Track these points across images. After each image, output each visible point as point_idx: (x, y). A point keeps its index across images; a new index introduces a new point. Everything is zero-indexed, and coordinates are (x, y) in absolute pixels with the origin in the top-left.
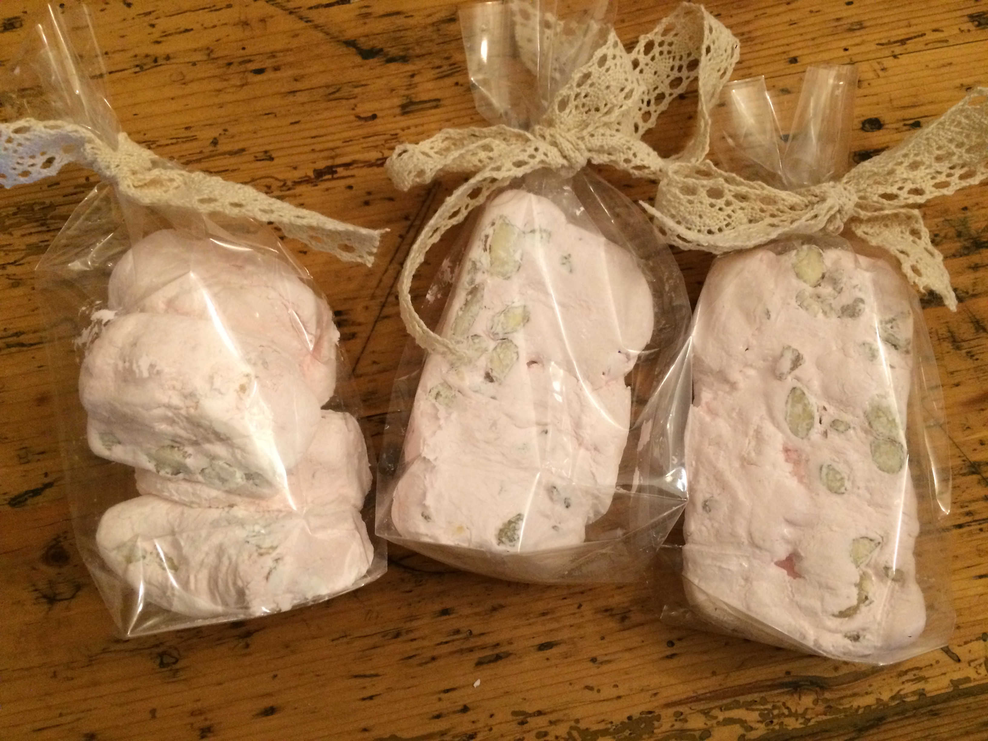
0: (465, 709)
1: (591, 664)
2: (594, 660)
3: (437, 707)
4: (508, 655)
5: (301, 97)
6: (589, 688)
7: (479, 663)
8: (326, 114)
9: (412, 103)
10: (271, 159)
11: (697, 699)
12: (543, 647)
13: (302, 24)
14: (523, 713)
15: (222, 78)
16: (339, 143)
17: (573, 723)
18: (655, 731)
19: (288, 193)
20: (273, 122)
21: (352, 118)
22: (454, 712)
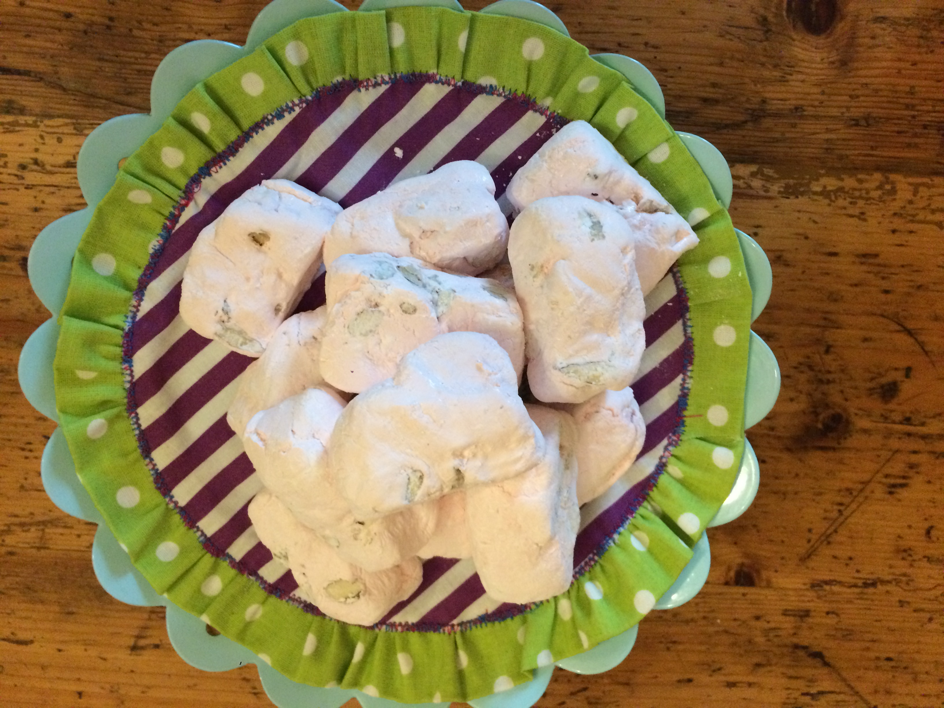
0: (894, 231)
1: (810, 236)
2: (806, 238)
3: (911, 238)
4: (858, 256)
5: (869, 636)
6: (815, 222)
7: (876, 256)
8: (856, 622)
9: (801, 617)
10: (900, 601)
11: (752, 197)
12: (835, 254)
13: (852, 684)
14: (860, 219)
15: (914, 660)
16: (856, 601)
17: (833, 204)
18: (784, 185)
19: (897, 577)
20: (892, 625)
21: (843, 616)
22: (900, 231)
